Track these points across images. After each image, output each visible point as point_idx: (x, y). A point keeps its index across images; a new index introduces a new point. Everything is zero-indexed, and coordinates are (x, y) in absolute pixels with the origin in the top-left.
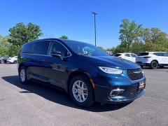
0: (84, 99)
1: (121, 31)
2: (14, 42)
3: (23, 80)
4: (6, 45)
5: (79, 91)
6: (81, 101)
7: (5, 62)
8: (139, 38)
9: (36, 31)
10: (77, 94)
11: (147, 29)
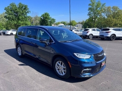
0: (64, 74)
1: (90, 9)
2: (9, 18)
3: (20, 54)
4: (3, 20)
5: (60, 68)
6: (62, 75)
7: (4, 34)
8: (103, 14)
9: (25, 9)
10: (59, 69)
11: (109, 8)
